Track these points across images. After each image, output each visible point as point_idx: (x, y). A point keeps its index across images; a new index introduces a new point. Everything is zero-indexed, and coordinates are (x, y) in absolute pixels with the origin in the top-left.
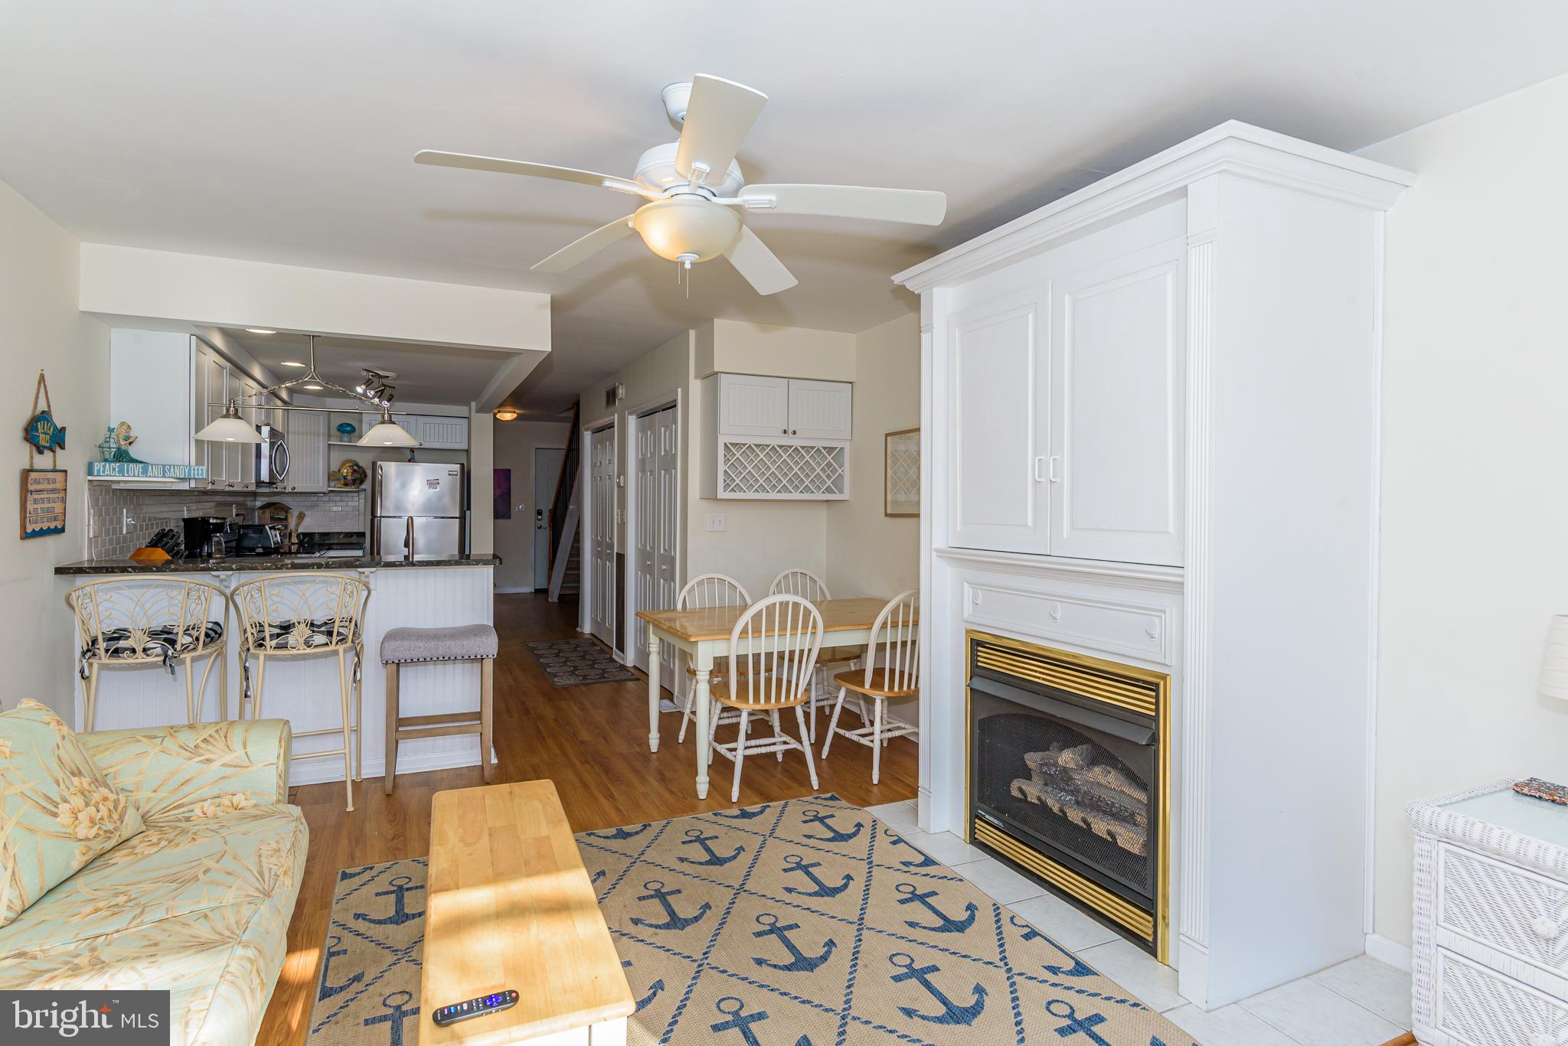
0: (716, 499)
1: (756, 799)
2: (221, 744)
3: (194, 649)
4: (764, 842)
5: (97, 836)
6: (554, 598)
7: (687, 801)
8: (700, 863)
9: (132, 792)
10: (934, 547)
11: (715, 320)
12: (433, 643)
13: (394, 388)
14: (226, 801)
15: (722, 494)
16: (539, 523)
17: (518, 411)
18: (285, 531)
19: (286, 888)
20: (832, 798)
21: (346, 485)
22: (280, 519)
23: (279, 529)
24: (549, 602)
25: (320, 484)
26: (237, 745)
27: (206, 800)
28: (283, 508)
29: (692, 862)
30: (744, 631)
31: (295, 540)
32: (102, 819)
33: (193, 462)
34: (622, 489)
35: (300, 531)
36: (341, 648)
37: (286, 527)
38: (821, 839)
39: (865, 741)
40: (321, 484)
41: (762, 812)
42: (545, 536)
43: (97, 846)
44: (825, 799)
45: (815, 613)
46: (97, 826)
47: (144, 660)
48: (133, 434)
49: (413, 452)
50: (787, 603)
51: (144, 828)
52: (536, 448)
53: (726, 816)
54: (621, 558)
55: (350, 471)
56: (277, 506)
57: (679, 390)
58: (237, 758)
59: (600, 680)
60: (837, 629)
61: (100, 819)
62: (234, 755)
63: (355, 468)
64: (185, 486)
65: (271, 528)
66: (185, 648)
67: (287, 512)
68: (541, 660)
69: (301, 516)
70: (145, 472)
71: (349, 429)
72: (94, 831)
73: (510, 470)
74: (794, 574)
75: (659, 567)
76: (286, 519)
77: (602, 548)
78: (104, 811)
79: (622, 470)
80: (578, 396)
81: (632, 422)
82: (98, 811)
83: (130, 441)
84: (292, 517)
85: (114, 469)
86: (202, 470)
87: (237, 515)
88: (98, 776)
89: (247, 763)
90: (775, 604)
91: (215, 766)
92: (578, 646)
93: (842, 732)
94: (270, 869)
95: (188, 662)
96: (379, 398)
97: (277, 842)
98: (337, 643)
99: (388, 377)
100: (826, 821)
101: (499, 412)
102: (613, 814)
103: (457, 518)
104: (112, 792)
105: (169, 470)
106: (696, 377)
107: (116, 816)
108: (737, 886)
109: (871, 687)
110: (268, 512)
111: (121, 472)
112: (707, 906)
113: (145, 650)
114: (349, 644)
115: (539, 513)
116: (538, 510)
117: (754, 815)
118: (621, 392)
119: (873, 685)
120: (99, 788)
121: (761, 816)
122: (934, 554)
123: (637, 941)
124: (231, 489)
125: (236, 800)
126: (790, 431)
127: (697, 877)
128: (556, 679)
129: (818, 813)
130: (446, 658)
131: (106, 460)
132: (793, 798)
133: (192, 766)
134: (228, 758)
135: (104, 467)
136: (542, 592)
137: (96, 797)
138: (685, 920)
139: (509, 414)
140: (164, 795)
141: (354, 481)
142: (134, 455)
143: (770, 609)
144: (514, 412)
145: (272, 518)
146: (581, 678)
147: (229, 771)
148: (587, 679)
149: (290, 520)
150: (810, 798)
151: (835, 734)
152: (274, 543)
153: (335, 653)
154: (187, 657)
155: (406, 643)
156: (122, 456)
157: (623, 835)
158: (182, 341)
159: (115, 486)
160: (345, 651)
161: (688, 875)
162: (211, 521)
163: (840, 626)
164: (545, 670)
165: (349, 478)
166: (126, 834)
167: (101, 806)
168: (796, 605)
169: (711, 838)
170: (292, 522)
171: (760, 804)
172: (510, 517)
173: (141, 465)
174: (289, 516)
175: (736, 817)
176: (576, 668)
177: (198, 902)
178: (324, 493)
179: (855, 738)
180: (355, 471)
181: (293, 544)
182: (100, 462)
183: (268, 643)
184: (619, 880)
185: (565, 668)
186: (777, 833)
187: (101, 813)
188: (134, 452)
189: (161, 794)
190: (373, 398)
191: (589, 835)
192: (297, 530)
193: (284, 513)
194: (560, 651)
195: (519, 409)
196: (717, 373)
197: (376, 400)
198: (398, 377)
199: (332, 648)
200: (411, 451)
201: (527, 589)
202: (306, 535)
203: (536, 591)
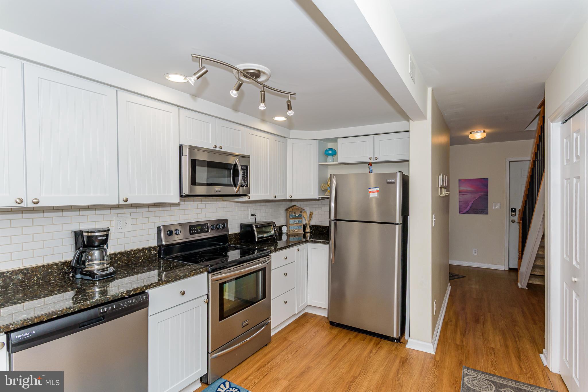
6: (522, 284)
16: (513, 218)
17: (487, 131)
18: (299, 224)
22: (296, 216)
24: (518, 286)
25: (313, 194)
28: (299, 209)
31: (308, 230)
42: (516, 229)
49: (371, 165)
52: (510, 162)
56: (293, 208)
67: (301, 212)
69: (311, 214)
71: (330, 152)
73: (488, 179)
76: (301, 216)
101: (471, 133)
103: (396, 224)
115: (513, 210)
116: (512, 209)
139: (479, 134)
144: (484, 132)
149: (304, 217)
152: (258, 238)
170: (306, 216)
172: (487, 213)
174: (303, 214)
178: (316, 200)
181: (308, 233)
192: (309, 224)
193: (299, 213)
195: (488, 128)
200: (370, 164)
201: (502, 267)
202: (314, 226)
203: (507, 269)
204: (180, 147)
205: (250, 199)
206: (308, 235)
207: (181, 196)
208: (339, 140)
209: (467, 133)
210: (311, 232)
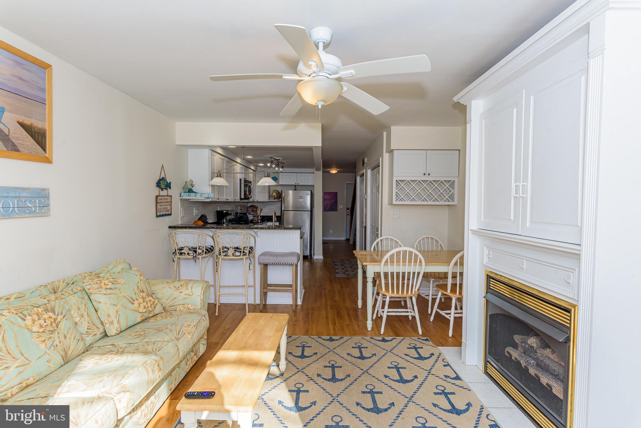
0: (392, 204)
1: (392, 334)
2: (185, 287)
3: (202, 255)
4: (386, 354)
5: (146, 312)
6: (351, 243)
7: (363, 331)
8: (355, 357)
9: (161, 299)
10: (470, 228)
11: (392, 127)
12: (275, 258)
13: (284, 163)
14: (186, 306)
15: (394, 202)
16: (348, 213)
17: (337, 170)
18: (256, 215)
19: (188, 338)
20: (427, 340)
21: (275, 199)
22: (254, 211)
23: (252, 214)
26: (189, 288)
27: (180, 305)
28: (255, 207)
29: (352, 356)
30: (386, 262)
31: (259, 218)
32: (148, 307)
33: (210, 192)
34: (366, 199)
35: (261, 215)
36: (244, 257)
37: (256, 214)
38: (412, 357)
39: (447, 316)
40: (266, 199)
41: (391, 340)
42: (349, 217)
43: (146, 315)
44: (423, 340)
45: (420, 256)
46: (146, 309)
47: (188, 257)
48: (193, 183)
50: (406, 251)
51: (163, 311)
52: (347, 184)
53: (375, 339)
54: (365, 227)
55: (276, 194)
56: (253, 206)
57: (381, 158)
58: (189, 292)
59: (353, 277)
60: (433, 264)
61: (147, 307)
62: (188, 291)
63: (278, 193)
64: (208, 200)
65: (249, 214)
66: (200, 254)
67: (257, 208)
68: (335, 267)
69: (261, 210)
70: (196, 196)
71: (275, 179)
72: (145, 310)
73: (337, 192)
74: (428, 238)
75: (376, 232)
76: (257, 211)
77: (362, 222)
78: (149, 304)
79: (366, 193)
80: (356, 162)
81: (369, 171)
82: (147, 304)
83: (193, 185)
84: (259, 210)
85: (187, 195)
86: (212, 195)
87: (240, 209)
88: (149, 293)
89: (192, 294)
90: (401, 251)
91: (183, 294)
92: (352, 262)
93: (439, 311)
94: (183, 331)
95: (200, 258)
96: (278, 167)
97: (191, 322)
98: (243, 256)
99: (280, 159)
100: (418, 350)
101: (331, 170)
102: (332, 331)
103: (309, 211)
104: (153, 299)
105: (203, 195)
106: (386, 152)
107: (153, 306)
108: (365, 370)
109: (450, 292)
110: (251, 208)
111: (189, 196)
112: (349, 376)
113: (188, 254)
114: (247, 256)
115: (348, 209)
117: (387, 341)
118: (366, 160)
119: (451, 291)
120: (149, 297)
121: (390, 342)
122: (470, 232)
123: (315, 383)
124: (227, 201)
125: (189, 306)
126: (427, 173)
127: (351, 363)
128: (337, 275)
129: (416, 345)
130: (279, 264)
131: (185, 192)
132: (408, 337)
133: (177, 293)
134: (187, 292)
135: (184, 194)
136: (348, 240)
137: (147, 300)
138: (337, 379)
139: (334, 171)
140: (169, 301)
141: (277, 197)
142: (194, 190)
143: (398, 253)
144: (336, 170)
145: (252, 210)
146: (346, 275)
147: (187, 296)
148: (349, 276)
149: (258, 211)
150: (416, 338)
151: (436, 311)
152: (250, 219)
153: (242, 259)
154: (200, 257)
155: (266, 257)
156: (190, 191)
157: (331, 340)
158: (207, 152)
159: (190, 200)
160: (246, 258)
161: (348, 361)
162: (224, 212)
163: (434, 263)
164: (335, 270)
165: (276, 196)
166: (156, 313)
167: (148, 303)
168: (411, 253)
169: (365, 348)
170: (259, 212)
171: (392, 336)
172: (337, 211)
173: (194, 194)
174: (258, 210)
175: (379, 341)
176: (347, 271)
177: (158, 338)
178: (268, 202)
179: (444, 314)
180: (277, 194)
181: (259, 219)
182: (183, 193)
183: (222, 254)
184: (321, 357)
185: (342, 270)
186: (394, 351)
187: (148, 305)
188: (194, 189)
189: (168, 301)
190: (275, 167)
191: (319, 337)
192: (260, 215)
193: (256, 209)
194: (344, 264)
195: (338, 168)
196: (393, 150)
197: (277, 169)
198: (284, 159)
199: (241, 257)
200: (295, 186)
201: (343, 238)
202: (263, 216)
203: (346, 239)
204: (240, 179)
205: (250, 201)
206: (259, 221)
207: (241, 199)
208: (280, 173)
209: (330, 170)
210: (261, 219)
